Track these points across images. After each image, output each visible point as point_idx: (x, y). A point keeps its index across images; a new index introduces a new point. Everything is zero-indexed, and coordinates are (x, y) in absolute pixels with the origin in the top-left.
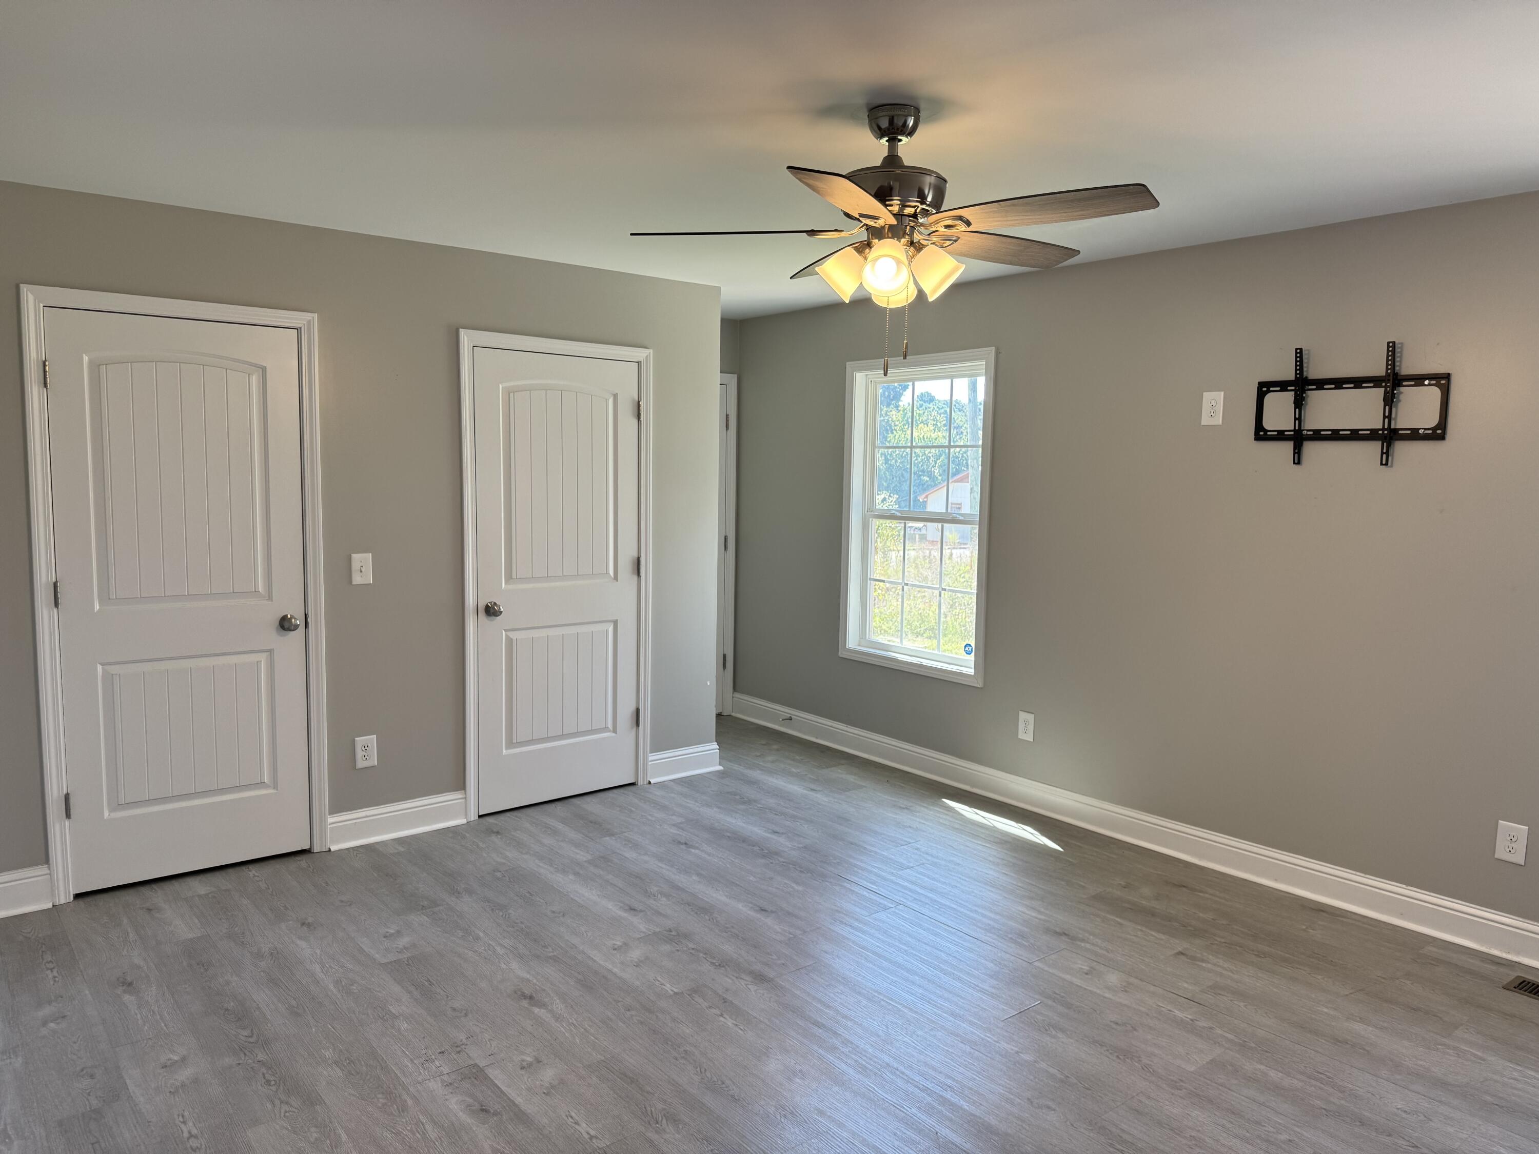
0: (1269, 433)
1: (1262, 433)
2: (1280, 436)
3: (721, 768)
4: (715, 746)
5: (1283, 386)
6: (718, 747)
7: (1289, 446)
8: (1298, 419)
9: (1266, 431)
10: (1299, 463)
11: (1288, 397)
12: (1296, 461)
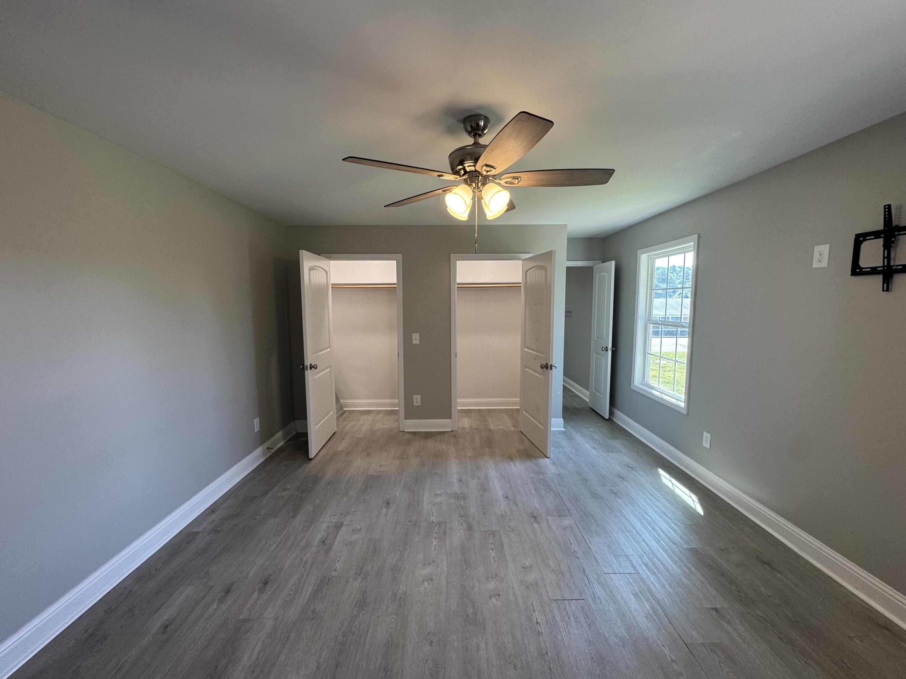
0: (864, 270)
1: (858, 270)
2: (873, 271)
3: (564, 429)
4: (562, 420)
5: (876, 234)
6: (563, 420)
7: (878, 279)
8: (888, 258)
9: (861, 269)
10: (888, 290)
11: (880, 242)
12: (885, 289)
